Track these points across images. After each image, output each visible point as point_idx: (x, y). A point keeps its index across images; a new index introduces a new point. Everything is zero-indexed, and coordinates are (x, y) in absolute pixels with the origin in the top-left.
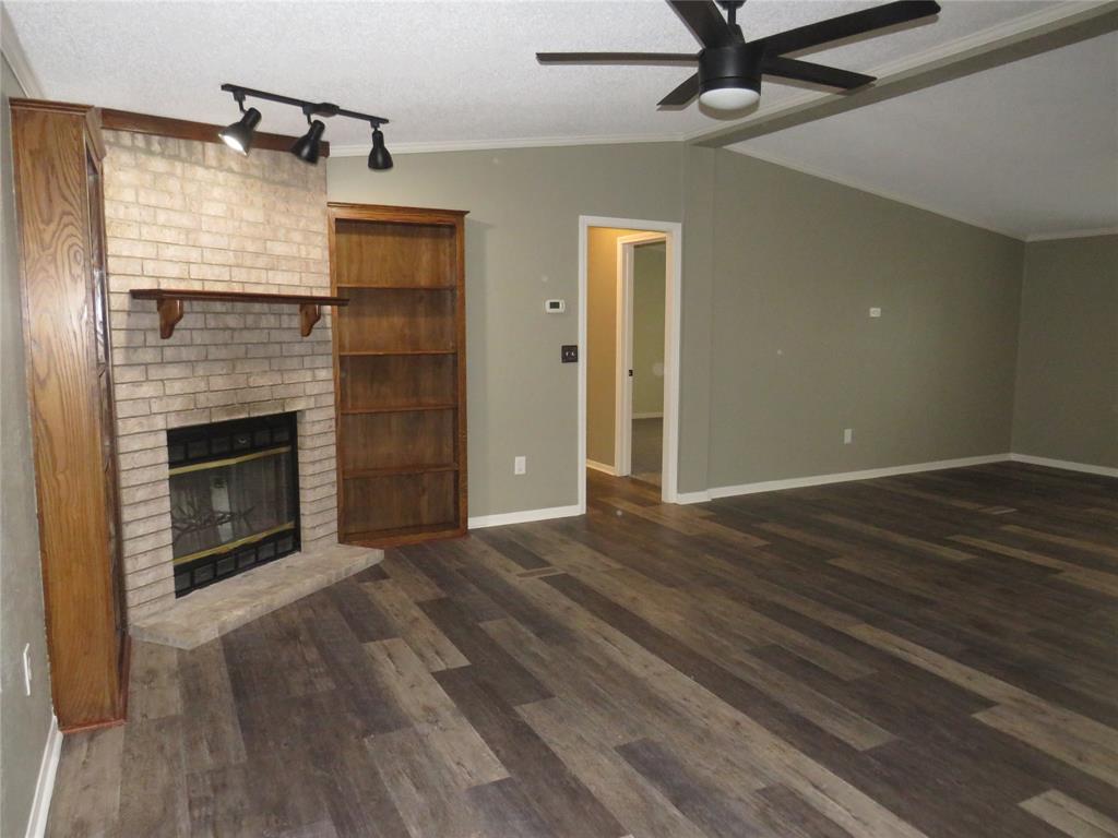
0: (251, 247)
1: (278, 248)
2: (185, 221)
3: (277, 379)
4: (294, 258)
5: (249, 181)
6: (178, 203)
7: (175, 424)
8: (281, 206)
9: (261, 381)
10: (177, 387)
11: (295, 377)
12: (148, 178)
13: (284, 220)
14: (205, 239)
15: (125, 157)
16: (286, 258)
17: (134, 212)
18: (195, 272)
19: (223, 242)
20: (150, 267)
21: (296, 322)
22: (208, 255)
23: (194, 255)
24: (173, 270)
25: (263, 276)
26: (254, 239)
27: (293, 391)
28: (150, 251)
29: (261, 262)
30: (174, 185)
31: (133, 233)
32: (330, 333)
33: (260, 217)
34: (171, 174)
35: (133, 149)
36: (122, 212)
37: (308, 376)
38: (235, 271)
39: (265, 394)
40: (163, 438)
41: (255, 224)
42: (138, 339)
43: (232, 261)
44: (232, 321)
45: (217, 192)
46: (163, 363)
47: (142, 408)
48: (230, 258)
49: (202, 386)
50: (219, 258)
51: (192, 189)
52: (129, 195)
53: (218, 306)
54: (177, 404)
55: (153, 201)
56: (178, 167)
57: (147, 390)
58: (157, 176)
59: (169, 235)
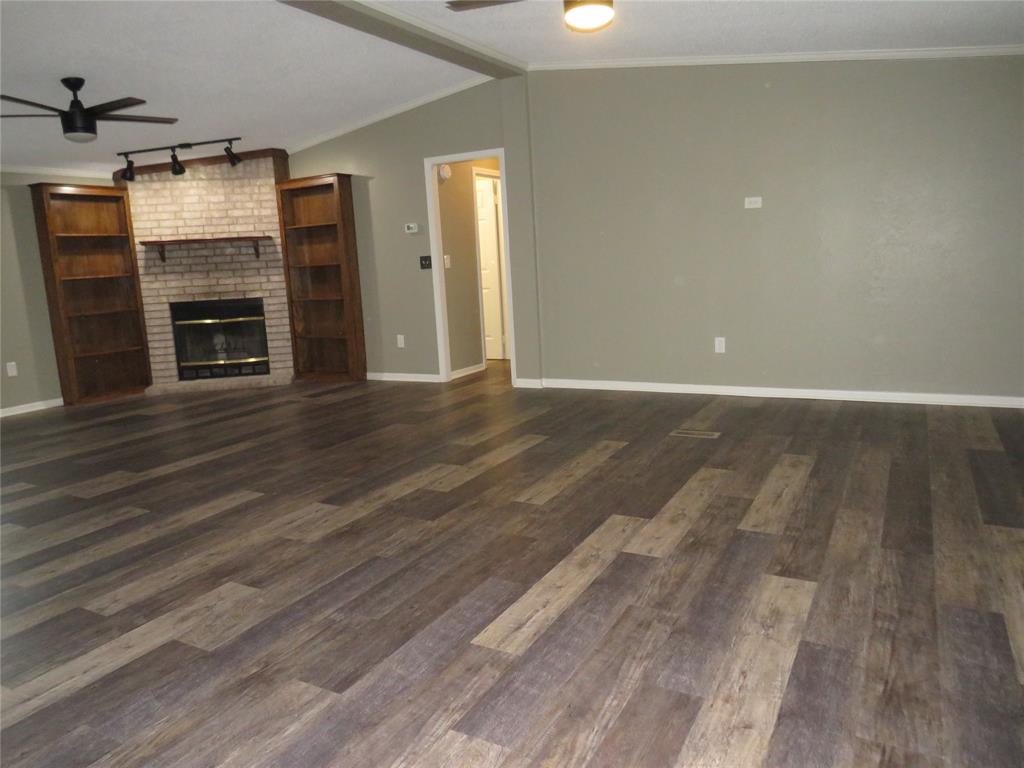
0: (216, 215)
1: (237, 213)
2: (174, 208)
3: (239, 280)
4: (249, 217)
5: (214, 182)
6: (169, 200)
7: (173, 300)
8: (238, 190)
9: (227, 282)
10: (173, 284)
11: (252, 280)
12: (151, 193)
13: (239, 197)
14: (185, 215)
15: (139, 186)
16: (242, 217)
17: (146, 209)
18: (181, 231)
19: (198, 215)
20: (155, 231)
21: (252, 251)
22: (189, 222)
23: (181, 223)
24: (169, 232)
25: (226, 228)
26: (219, 210)
27: (251, 287)
28: (155, 224)
29: (225, 221)
30: (166, 193)
31: (145, 217)
32: (281, 256)
33: (222, 198)
34: (164, 188)
35: (143, 182)
36: (139, 210)
37: (264, 279)
38: (206, 229)
39: (231, 288)
40: (167, 307)
41: (219, 203)
42: (151, 263)
43: (205, 223)
44: (205, 252)
45: (192, 192)
46: (165, 273)
47: (155, 293)
48: (204, 222)
49: (188, 283)
50: (195, 223)
51: (177, 193)
52: (142, 202)
53: (196, 246)
54: (174, 292)
55: (154, 203)
56: (168, 184)
57: (156, 285)
58: (156, 191)
59: (165, 216)
